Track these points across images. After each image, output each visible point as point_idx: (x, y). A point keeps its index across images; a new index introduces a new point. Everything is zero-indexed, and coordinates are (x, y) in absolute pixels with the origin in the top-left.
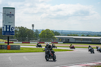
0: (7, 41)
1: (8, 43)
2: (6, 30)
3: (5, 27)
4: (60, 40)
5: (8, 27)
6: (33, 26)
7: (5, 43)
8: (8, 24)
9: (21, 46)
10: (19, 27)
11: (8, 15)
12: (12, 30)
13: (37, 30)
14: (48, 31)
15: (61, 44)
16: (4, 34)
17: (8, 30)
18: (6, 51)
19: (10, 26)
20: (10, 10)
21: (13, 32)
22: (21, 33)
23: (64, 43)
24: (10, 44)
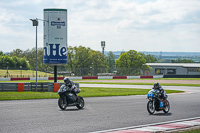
0: (53, 76)
1: (55, 79)
2: (51, 52)
3: (48, 48)
4: (158, 71)
5: (54, 47)
6: (103, 44)
7: (50, 79)
8: (55, 42)
9: (81, 85)
10: (75, 48)
11: (53, 23)
12: (62, 53)
13: (111, 53)
14: (132, 53)
15: (159, 79)
16: (47, 62)
17: (54, 53)
18: (51, 94)
19: (57, 45)
20: (58, 14)
21: (64, 57)
22: (81, 60)
23: (165, 77)
24: (59, 81)
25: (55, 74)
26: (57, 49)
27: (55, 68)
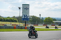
0: (25, 24)
1: (25, 25)
2: (24, 17)
3: (23, 16)
4: (57, 24)
5: (25, 16)
6: (40, 15)
7: (24, 25)
8: (25, 14)
10: (32, 16)
11: (25, 9)
12: (27, 17)
13: (42, 18)
14: (49, 18)
16: (23, 20)
17: (25, 17)
18: (24, 30)
19: (26, 15)
20: (27, 6)
21: (28, 19)
22: (33, 20)
23: (59, 25)
24: (26, 26)
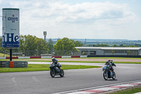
0: (9, 56)
2: (8, 39)
3: (6, 36)
4: (84, 53)
6: (45, 33)
7: (7, 58)
8: (10, 32)
11: (9, 19)
12: (15, 39)
14: (66, 40)
15: (84, 58)
20: (13, 12)
21: (17, 42)
22: (29, 45)
23: (88, 56)
24: (13, 60)
25: (11, 55)
26: (12, 37)
27: (11, 50)
